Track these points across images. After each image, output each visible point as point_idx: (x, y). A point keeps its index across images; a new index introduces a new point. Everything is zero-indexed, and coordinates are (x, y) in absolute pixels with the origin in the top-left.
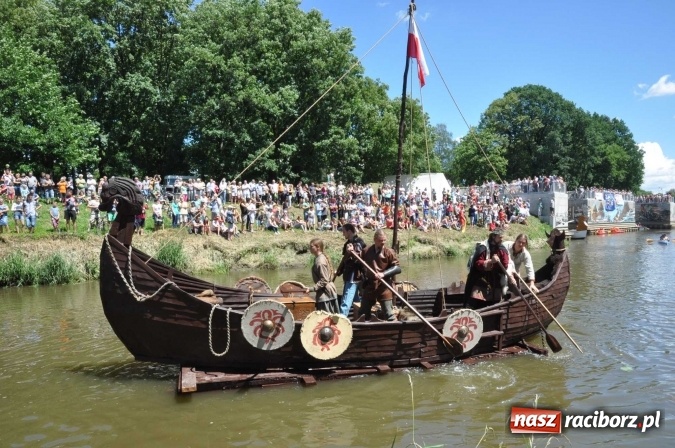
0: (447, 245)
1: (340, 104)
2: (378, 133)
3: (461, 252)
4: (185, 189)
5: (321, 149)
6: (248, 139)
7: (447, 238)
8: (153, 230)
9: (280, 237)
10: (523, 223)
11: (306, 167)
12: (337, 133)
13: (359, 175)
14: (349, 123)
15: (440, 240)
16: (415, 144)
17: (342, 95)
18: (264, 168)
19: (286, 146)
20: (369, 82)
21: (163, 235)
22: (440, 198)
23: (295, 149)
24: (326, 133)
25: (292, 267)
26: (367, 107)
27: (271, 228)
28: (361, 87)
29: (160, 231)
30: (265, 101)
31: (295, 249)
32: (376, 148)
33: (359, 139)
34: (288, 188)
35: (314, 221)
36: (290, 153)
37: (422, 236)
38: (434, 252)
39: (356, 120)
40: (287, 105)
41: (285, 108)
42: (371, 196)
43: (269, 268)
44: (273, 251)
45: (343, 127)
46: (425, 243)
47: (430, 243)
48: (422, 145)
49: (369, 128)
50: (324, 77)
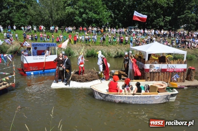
4: (134, 32)
5: (181, 18)
6: (155, 15)
8: (125, 44)
21: (128, 46)
29: (127, 45)
36: (168, 20)
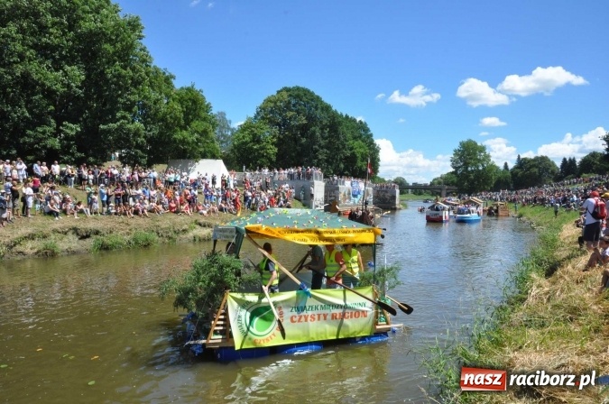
1: (128, 88)
2: (163, 119)
9: (59, 222)
10: (288, 207)
11: (90, 149)
12: (124, 117)
13: (144, 158)
14: (136, 109)
16: (198, 132)
17: (130, 82)
19: (71, 125)
20: (157, 71)
22: (219, 185)
23: (79, 129)
25: (74, 253)
26: (154, 95)
27: (51, 213)
28: (148, 76)
30: (46, 78)
31: (78, 234)
32: (161, 134)
33: (146, 124)
34: (69, 169)
37: (202, 220)
39: (143, 107)
40: (73, 85)
41: (68, 86)
42: (154, 180)
43: (48, 255)
44: (53, 237)
45: (130, 111)
46: (204, 226)
47: (209, 226)
48: (205, 133)
49: (155, 115)
50: (111, 62)
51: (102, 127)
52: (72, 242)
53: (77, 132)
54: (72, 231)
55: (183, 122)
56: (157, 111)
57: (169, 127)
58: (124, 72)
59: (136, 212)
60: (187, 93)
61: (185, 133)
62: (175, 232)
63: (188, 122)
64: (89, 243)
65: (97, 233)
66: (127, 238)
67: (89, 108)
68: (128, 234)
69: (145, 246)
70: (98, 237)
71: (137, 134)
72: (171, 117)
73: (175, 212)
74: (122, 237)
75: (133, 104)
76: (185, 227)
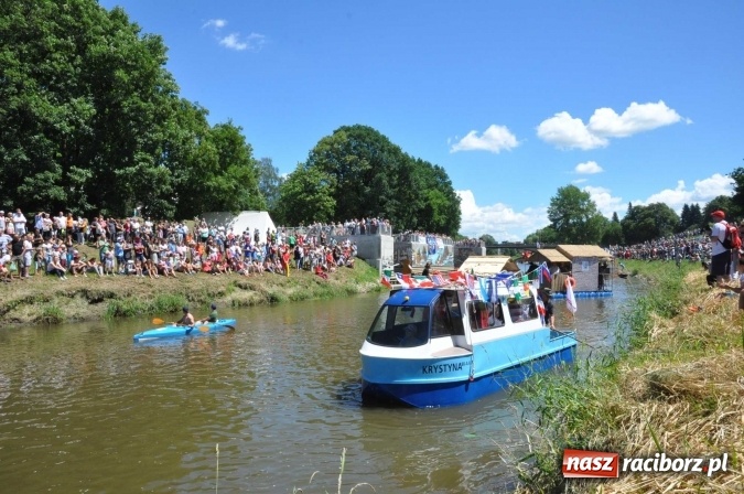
0: (270, 291)
1: (149, 125)
2: (194, 164)
3: (285, 298)
7: (270, 283)
9: (65, 283)
10: (350, 266)
11: (106, 198)
12: (144, 160)
13: (172, 209)
14: (159, 150)
15: (263, 285)
16: (236, 178)
17: (152, 116)
18: (48, 196)
19: (80, 170)
20: (185, 104)
22: (263, 239)
23: (90, 175)
24: (131, 158)
25: (83, 320)
26: (184, 133)
27: (54, 272)
28: (175, 109)
30: (50, 115)
31: (88, 298)
32: (191, 181)
33: (172, 169)
35: (112, 263)
37: (243, 281)
38: (256, 298)
39: (169, 147)
40: (82, 121)
41: (78, 125)
42: (184, 236)
43: (50, 322)
44: (56, 300)
45: (152, 154)
46: (246, 288)
47: (252, 288)
48: (244, 180)
49: (185, 158)
50: (128, 93)
51: (117, 172)
52: (81, 307)
53: (88, 178)
54: (80, 294)
55: (218, 166)
56: (187, 152)
57: (201, 172)
58: (143, 105)
59: (161, 272)
60: (223, 131)
61: (220, 179)
62: (209, 295)
63: (224, 166)
64: (102, 308)
65: (112, 296)
66: (149, 302)
67: (103, 151)
68: (150, 297)
69: (172, 312)
70: (113, 300)
71: (161, 180)
72: (204, 160)
73: (208, 272)
74: (141, 301)
75: (156, 143)
76: (222, 289)
